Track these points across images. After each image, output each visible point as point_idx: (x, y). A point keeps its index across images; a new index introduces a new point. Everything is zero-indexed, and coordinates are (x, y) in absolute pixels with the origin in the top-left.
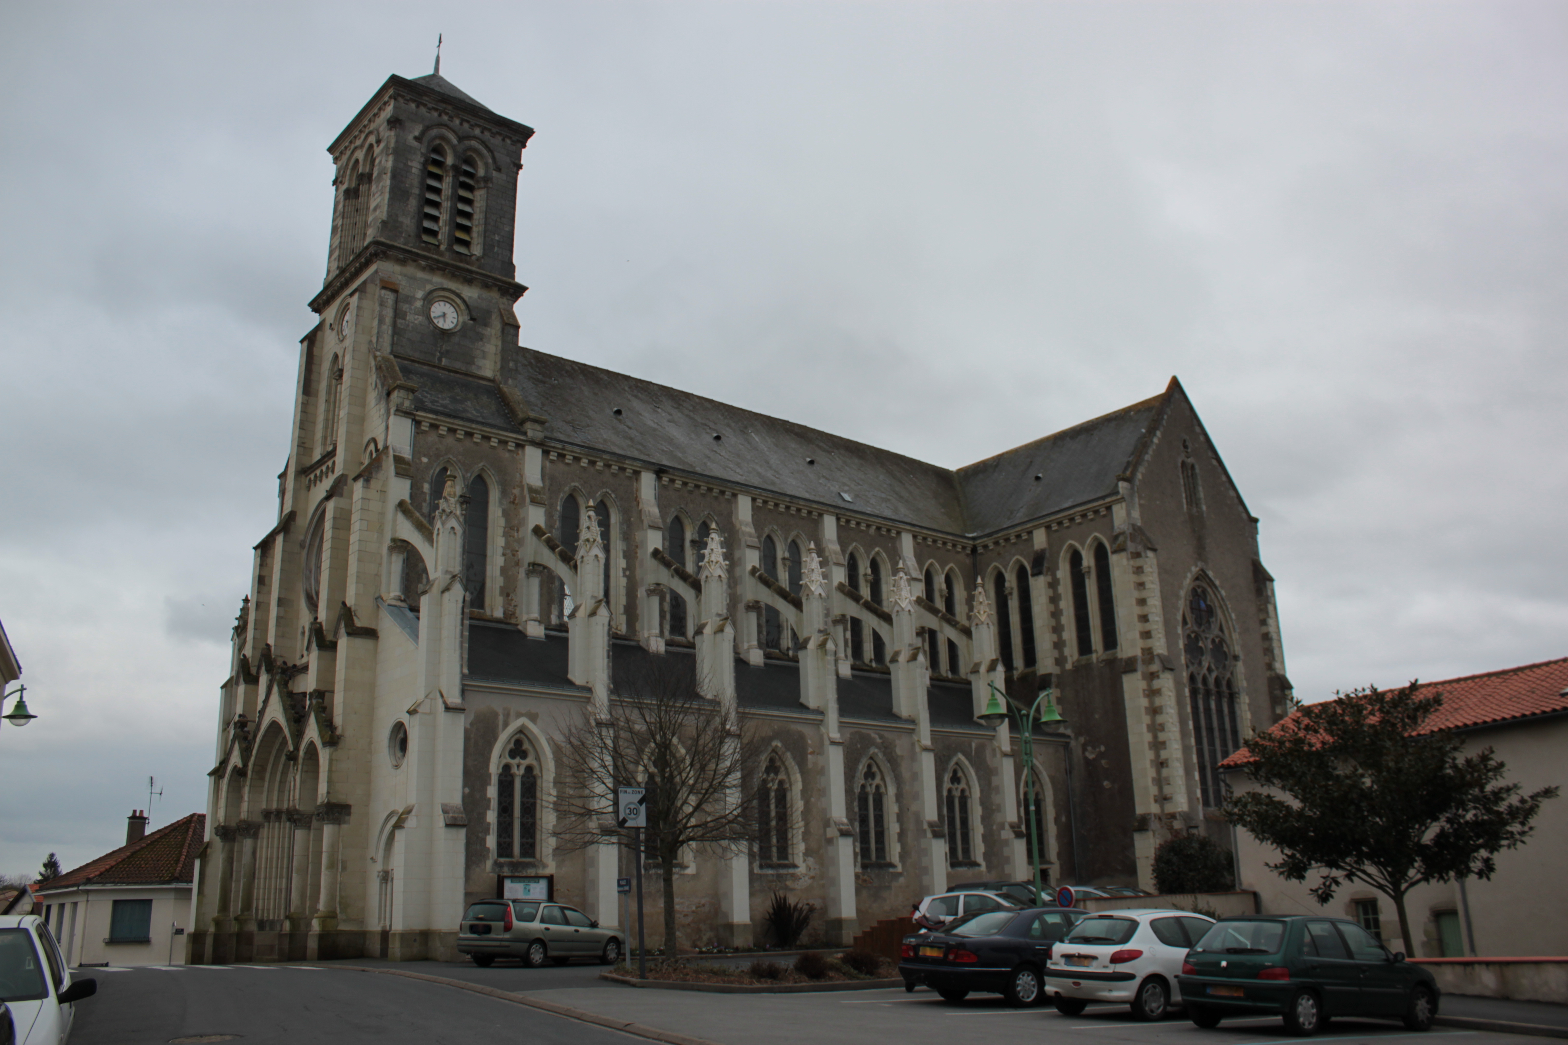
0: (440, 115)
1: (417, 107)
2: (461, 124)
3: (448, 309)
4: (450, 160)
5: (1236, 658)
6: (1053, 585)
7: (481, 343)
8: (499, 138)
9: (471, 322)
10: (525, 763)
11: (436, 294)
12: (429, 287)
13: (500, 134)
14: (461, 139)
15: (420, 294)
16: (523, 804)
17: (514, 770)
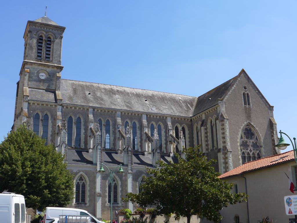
0: (41, 28)
1: (35, 27)
2: (47, 29)
3: (43, 74)
4: (44, 38)
5: (261, 147)
6: (206, 129)
7: (52, 81)
8: (57, 31)
9: (49, 77)
10: (82, 182)
11: (40, 71)
12: (38, 70)
13: (57, 30)
14: (46, 33)
15: (36, 72)
16: (82, 191)
17: (80, 183)
